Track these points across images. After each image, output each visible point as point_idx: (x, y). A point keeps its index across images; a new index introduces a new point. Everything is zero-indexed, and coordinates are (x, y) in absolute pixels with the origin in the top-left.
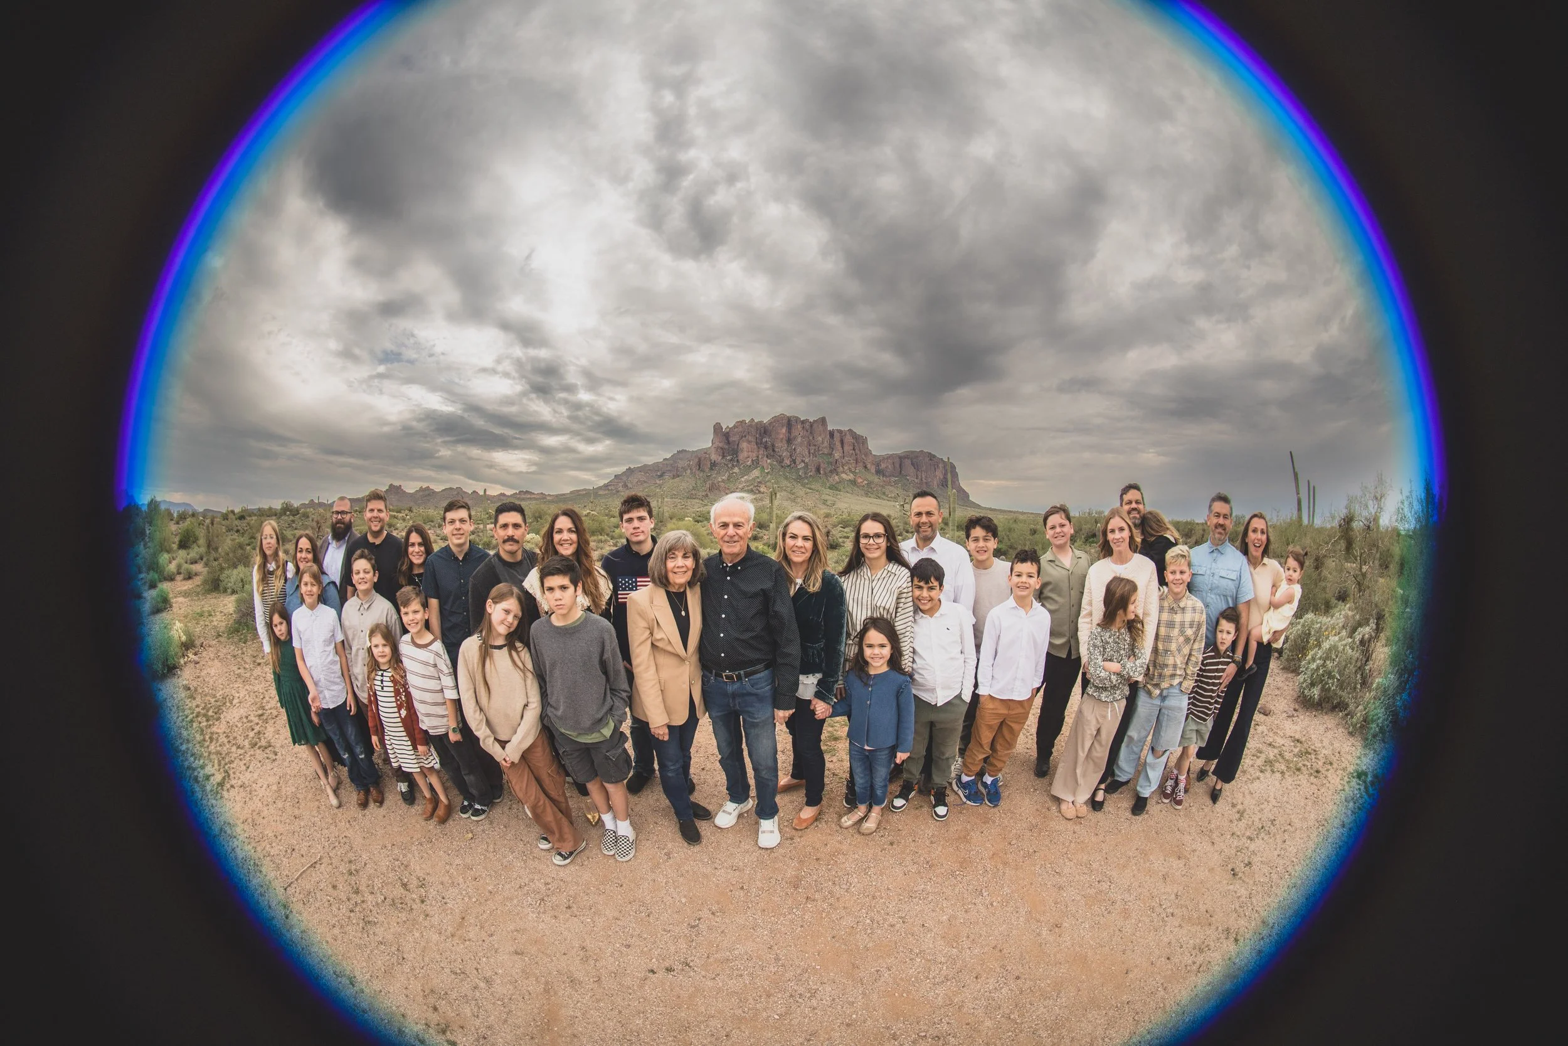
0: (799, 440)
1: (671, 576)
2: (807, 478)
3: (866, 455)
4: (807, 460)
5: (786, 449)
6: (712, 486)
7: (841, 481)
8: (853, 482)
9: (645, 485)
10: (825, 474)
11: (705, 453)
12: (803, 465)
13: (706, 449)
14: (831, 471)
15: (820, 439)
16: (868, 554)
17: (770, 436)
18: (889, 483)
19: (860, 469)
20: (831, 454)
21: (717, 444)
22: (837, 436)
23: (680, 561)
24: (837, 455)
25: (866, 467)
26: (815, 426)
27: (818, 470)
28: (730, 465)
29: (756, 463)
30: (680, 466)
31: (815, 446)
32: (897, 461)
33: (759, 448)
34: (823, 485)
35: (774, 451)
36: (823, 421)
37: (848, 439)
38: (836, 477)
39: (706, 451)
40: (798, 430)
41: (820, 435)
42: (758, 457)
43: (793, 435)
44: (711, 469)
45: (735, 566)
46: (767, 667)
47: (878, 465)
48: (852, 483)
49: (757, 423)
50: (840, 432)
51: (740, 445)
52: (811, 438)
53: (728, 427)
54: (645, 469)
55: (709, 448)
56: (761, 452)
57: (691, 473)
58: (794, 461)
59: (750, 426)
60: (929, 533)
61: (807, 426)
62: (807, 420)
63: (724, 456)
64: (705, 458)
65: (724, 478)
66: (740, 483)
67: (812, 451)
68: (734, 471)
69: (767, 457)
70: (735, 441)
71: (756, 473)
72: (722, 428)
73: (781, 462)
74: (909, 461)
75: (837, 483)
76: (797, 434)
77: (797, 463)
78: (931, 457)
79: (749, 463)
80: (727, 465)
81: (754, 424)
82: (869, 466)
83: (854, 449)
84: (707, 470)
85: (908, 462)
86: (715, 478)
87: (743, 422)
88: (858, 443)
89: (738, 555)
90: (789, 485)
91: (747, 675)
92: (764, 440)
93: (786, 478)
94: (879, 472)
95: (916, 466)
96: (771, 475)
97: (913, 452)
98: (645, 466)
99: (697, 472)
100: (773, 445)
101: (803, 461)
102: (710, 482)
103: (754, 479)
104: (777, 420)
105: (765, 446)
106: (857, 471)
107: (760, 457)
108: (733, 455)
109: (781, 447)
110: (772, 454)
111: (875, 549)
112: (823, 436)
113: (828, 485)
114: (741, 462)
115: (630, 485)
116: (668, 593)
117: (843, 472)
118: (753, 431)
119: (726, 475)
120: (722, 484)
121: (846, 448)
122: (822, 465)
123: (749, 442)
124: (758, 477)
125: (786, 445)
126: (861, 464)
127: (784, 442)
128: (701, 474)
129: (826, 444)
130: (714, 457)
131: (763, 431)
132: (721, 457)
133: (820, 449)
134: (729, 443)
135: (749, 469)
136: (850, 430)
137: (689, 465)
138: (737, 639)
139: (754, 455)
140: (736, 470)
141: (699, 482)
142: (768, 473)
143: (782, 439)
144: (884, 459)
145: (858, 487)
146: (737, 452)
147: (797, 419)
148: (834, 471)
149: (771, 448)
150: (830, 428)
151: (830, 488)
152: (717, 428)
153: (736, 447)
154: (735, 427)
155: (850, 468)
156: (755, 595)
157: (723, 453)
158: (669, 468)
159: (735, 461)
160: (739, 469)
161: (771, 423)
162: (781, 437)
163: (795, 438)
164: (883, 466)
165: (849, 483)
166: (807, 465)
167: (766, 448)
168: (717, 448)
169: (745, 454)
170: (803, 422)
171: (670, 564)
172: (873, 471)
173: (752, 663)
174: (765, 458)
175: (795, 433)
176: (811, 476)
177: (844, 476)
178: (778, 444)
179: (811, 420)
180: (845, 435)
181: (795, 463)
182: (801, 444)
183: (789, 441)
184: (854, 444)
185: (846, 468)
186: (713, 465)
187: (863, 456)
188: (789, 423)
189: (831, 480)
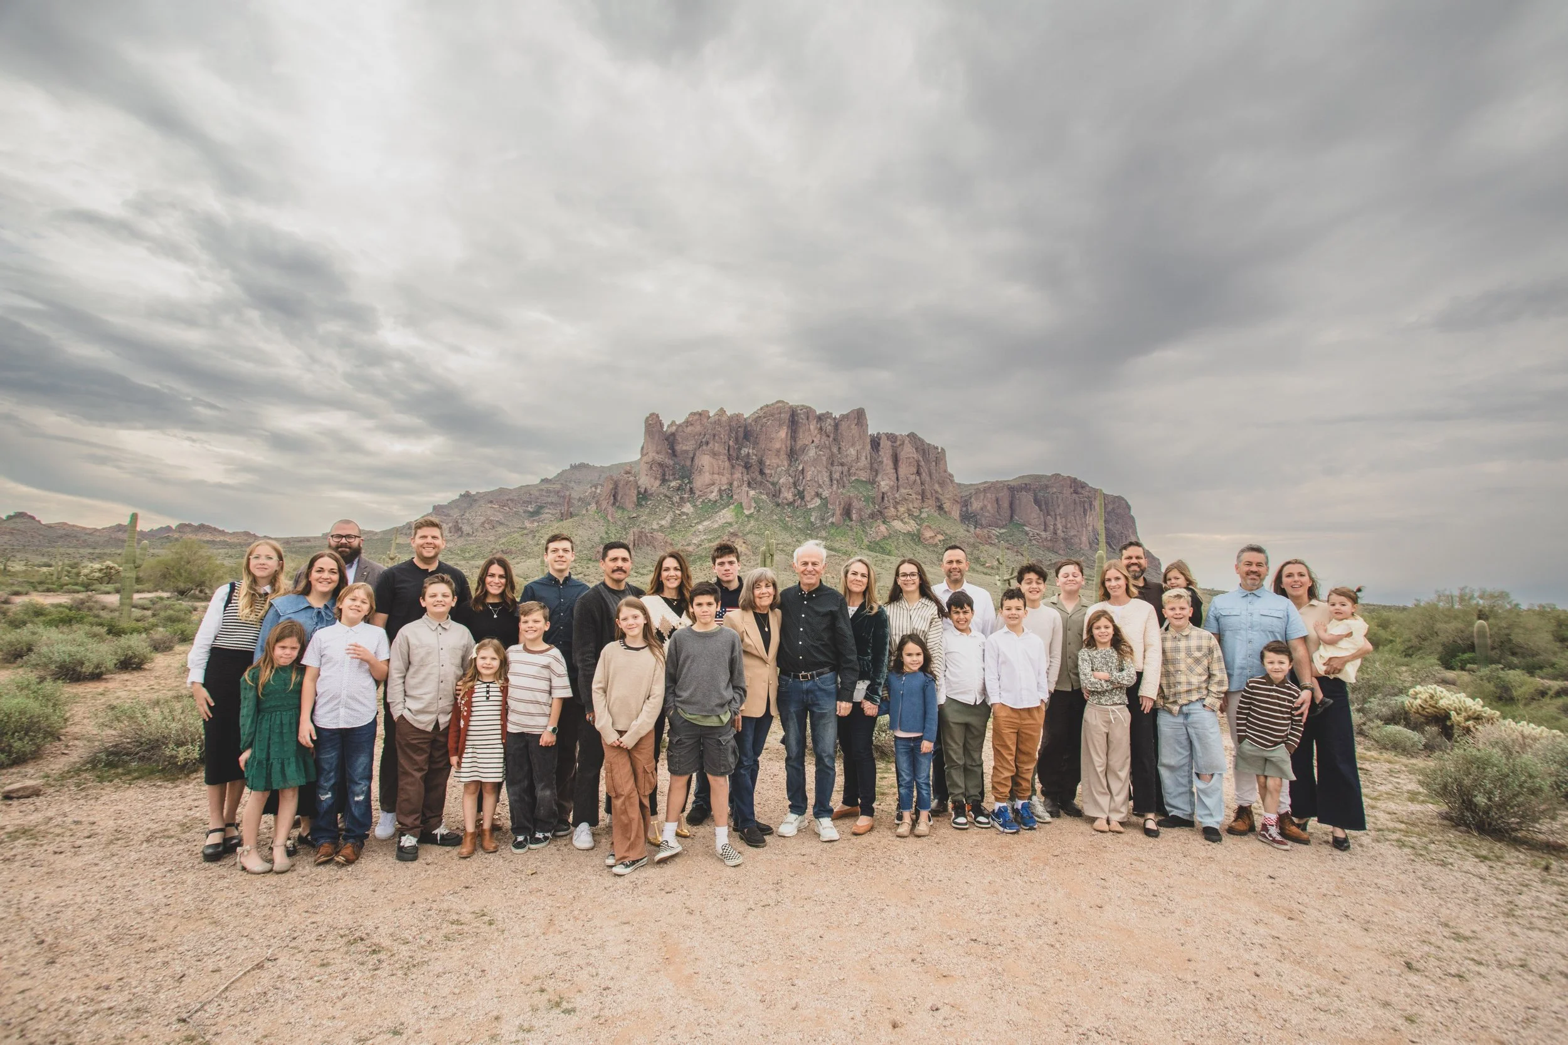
0: (812, 453)
1: (757, 600)
2: (824, 527)
3: (942, 484)
4: (826, 493)
5: (788, 470)
6: (640, 537)
7: (892, 535)
8: (916, 538)
9: (501, 530)
10: (861, 520)
11: (628, 473)
12: (818, 501)
13: (630, 464)
14: (872, 516)
15: (852, 451)
16: (905, 588)
17: (756, 444)
18: (988, 541)
19: (929, 511)
20: (872, 483)
21: (652, 455)
22: (885, 445)
23: (764, 590)
24: (885, 484)
25: (940, 508)
26: (844, 426)
27: (847, 513)
28: (676, 499)
29: (727, 496)
30: (575, 495)
31: (842, 464)
32: (1004, 496)
33: (733, 467)
34: (857, 542)
35: (762, 472)
36: (859, 416)
37: (908, 452)
38: (883, 528)
39: (629, 470)
40: (809, 434)
41: (853, 445)
42: (731, 484)
43: (800, 443)
44: (639, 504)
45: (810, 593)
46: (831, 670)
47: (966, 503)
48: (913, 539)
49: (731, 418)
50: (892, 438)
51: (696, 461)
52: (835, 450)
53: (673, 423)
54: (501, 498)
55: (636, 463)
56: (738, 475)
57: (599, 510)
58: (801, 495)
59: (718, 422)
60: (958, 576)
61: (828, 425)
62: (828, 415)
63: (664, 481)
64: (628, 482)
65: (663, 523)
66: (694, 534)
67: (836, 476)
68: (684, 510)
69: (749, 485)
70: (686, 452)
71: (727, 515)
72: (662, 425)
73: (776, 494)
74: (1031, 497)
75: (885, 538)
76: (807, 442)
77: (808, 498)
78: (1077, 486)
79: (714, 496)
80: (670, 498)
81: (724, 419)
82: (947, 506)
83: (918, 473)
84: (630, 506)
85: (1026, 498)
86: (646, 523)
87: (701, 415)
88: (927, 461)
89: (814, 585)
90: (789, 540)
91: (818, 675)
92: (744, 451)
93: (786, 528)
94: (967, 517)
95: (1043, 504)
96: (757, 520)
97: (1038, 478)
98: (502, 491)
99: (611, 509)
100: (761, 462)
101: (818, 495)
102: (635, 529)
103: (723, 527)
104: (769, 413)
105: (746, 463)
106: (924, 515)
107: (735, 484)
108: (682, 478)
109: (777, 466)
110: (759, 478)
111: (911, 586)
112: (858, 447)
113: (866, 542)
114: (698, 493)
115: (466, 529)
116: (755, 614)
117: (897, 517)
118: (724, 436)
119: (668, 518)
120: (660, 536)
121: (903, 470)
122: (855, 503)
123: (714, 454)
124: (730, 524)
125: (786, 463)
126: (932, 502)
127: (783, 456)
128: (618, 515)
129: (864, 462)
130: (646, 481)
131: (741, 435)
132: (658, 483)
133: (853, 470)
134: (674, 454)
135: (713, 507)
136: (912, 436)
137: (594, 496)
138: (812, 646)
139: (724, 480)
140: (688, 508)
141: (613, 529)
142: (749, 517)
143: (778, 451)
144: (978, 491)
145: (925, 547)
146: (691, 473)
147: (809, 412)
148: (879, 515)
149: (756, 468)
150: (872, 430)
151: (870, 548)
152: (653, 424)
153: (688, 463)
154: (688, 423)
155: (909, 510)
156: (825, 615)
157: (663, 474)
158: (554, 499)
159: (687, 490)
160: (695, 506)
161: (756, 420)
162: (777, 445)
163: (804, 449)
164: (976, 505)
165: (908, 539)
166: (825, 502)
167: (747, 467)
168: (651, 464)
169: (706, 478)
170: (820, 418)
171: (757, 592)
172: (956, 514)
173: (822, 665)
174: (745, 488)
175: (803, 439)
176: (832, 523)
177: (897, 525)
178: (770, 461)
179: (837, 414)
180: (903, 444)
181: (802, 498)
182: (815, 461)
183: (793, 454)
184: (918, 462)
185: (902, 509)
186: (643, 496)
187: (937, 487)
188: (794, 419)
189: (871, 532)
